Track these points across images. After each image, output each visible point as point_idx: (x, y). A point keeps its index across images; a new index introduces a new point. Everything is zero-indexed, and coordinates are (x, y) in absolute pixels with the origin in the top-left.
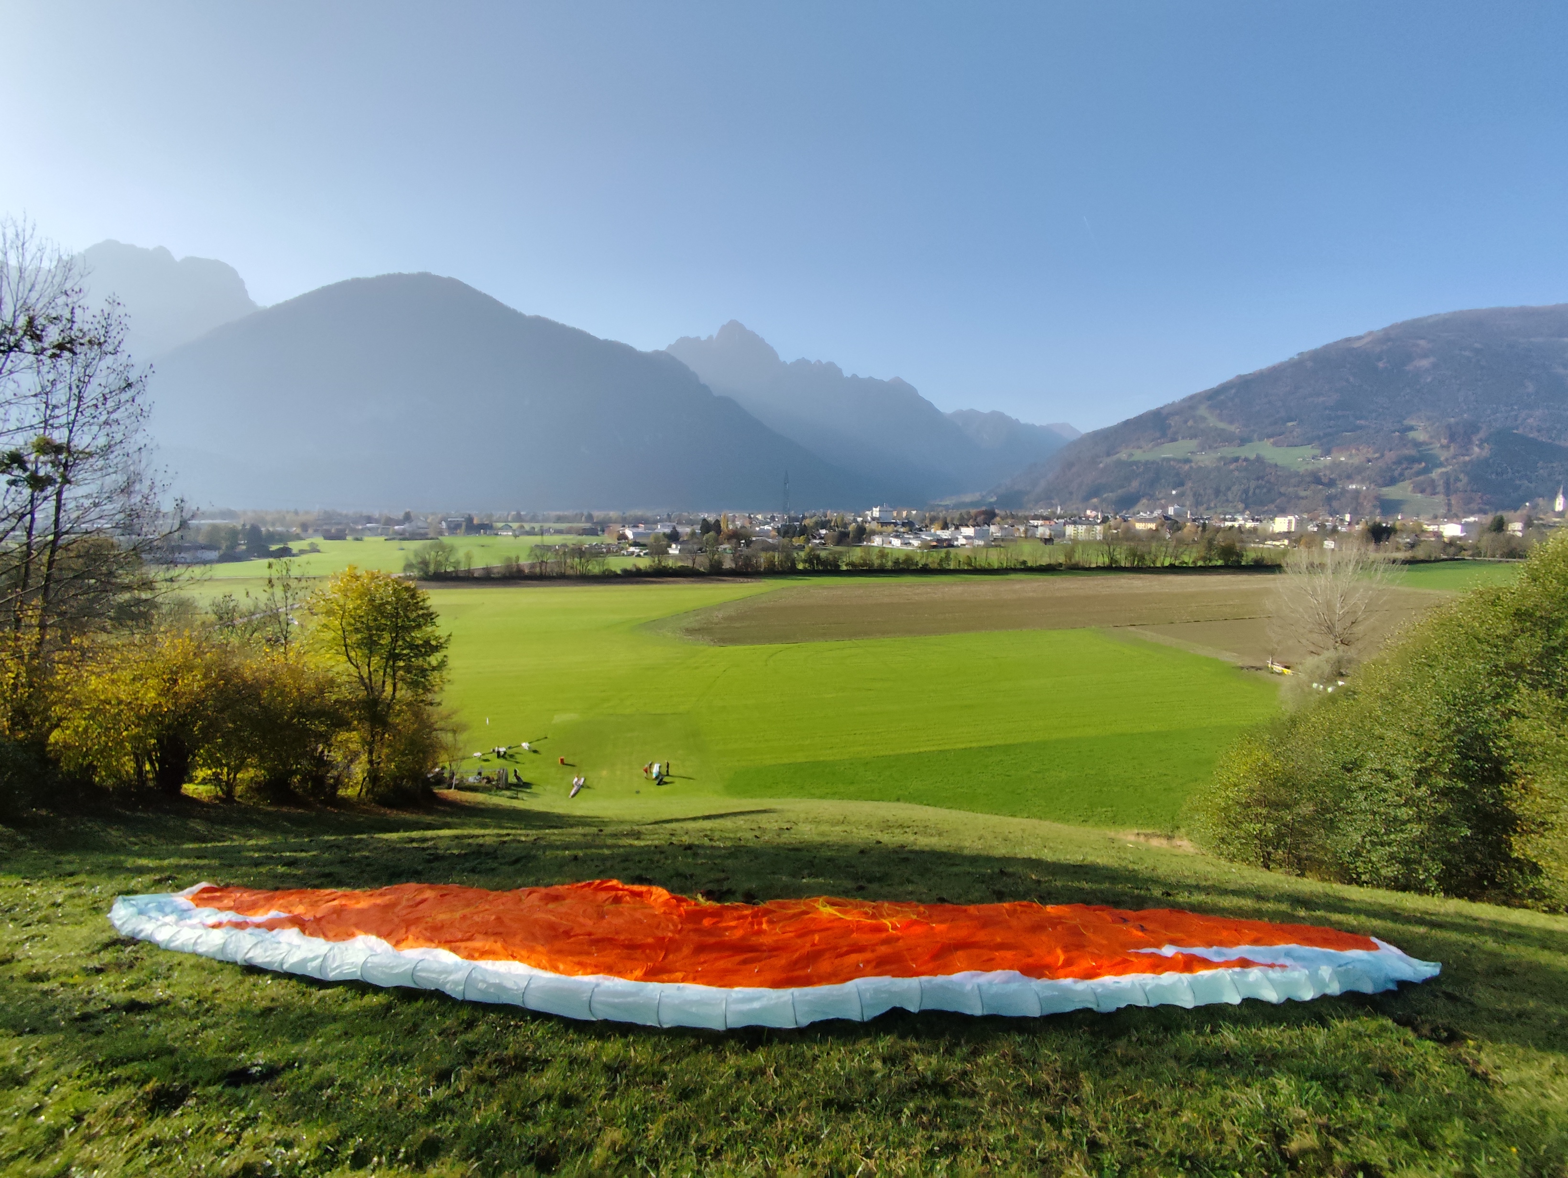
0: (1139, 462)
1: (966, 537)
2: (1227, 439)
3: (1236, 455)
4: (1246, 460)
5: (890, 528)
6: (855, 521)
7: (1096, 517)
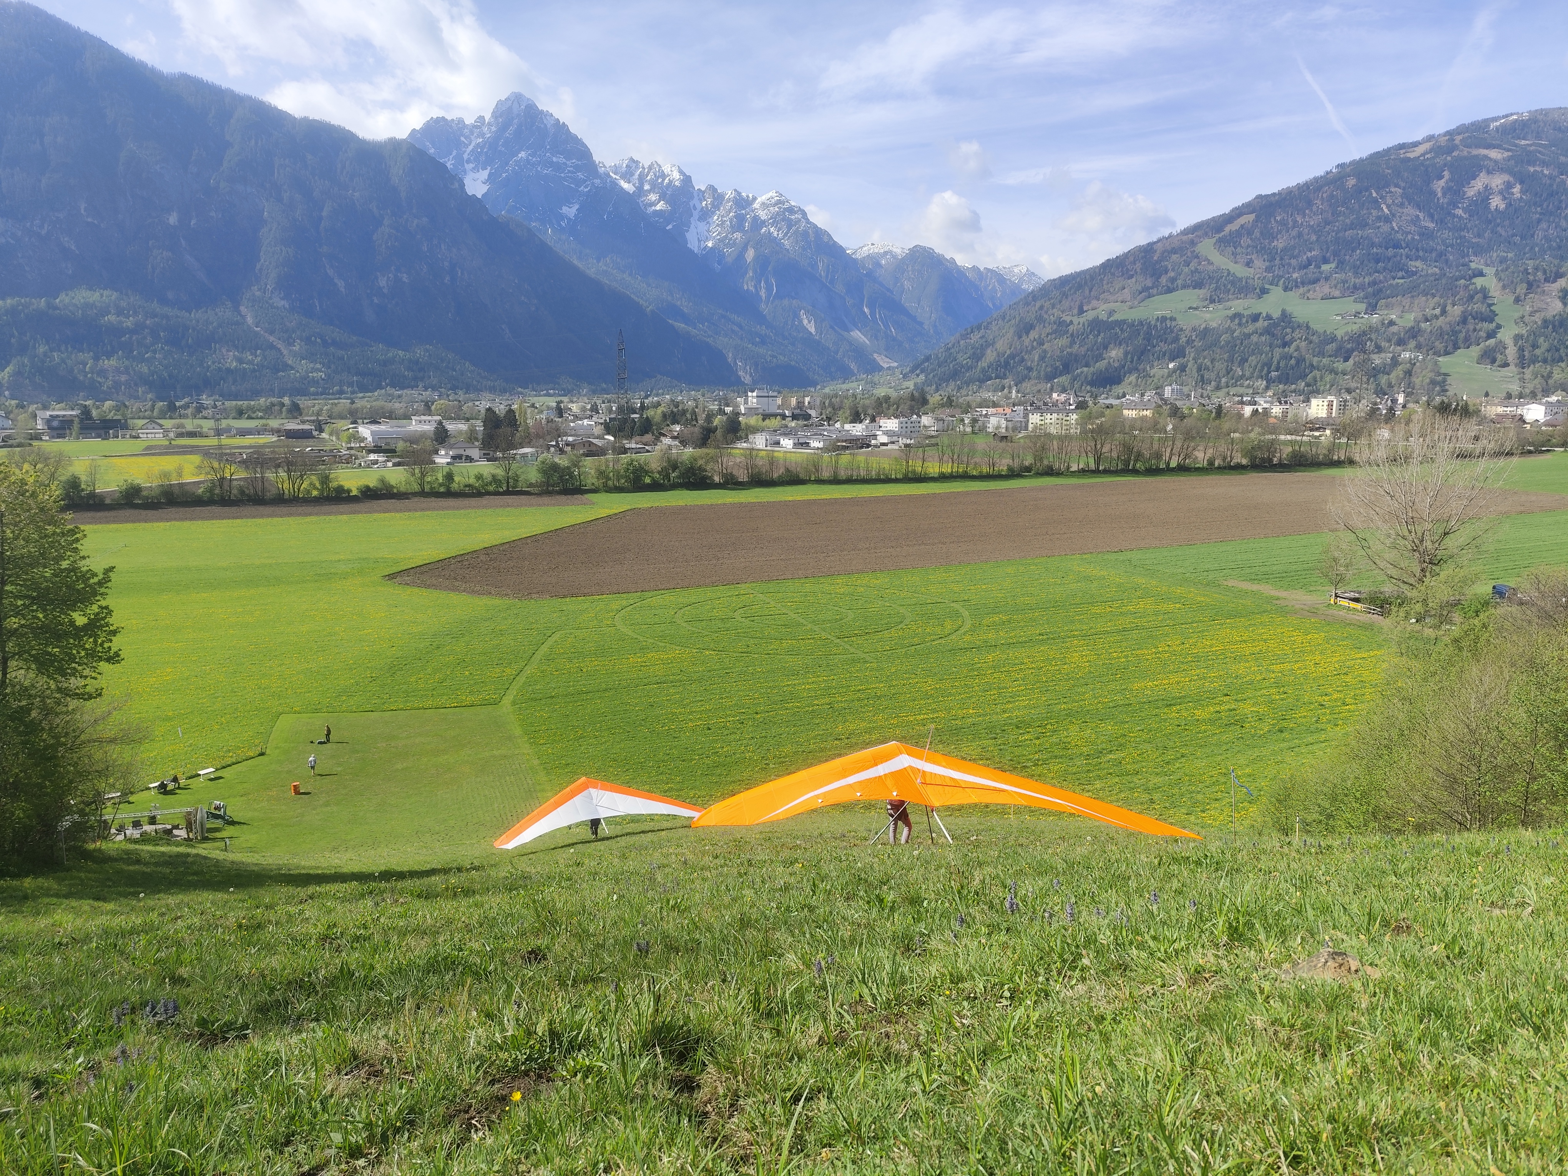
0: (1124, 322)
1: (887, 433)
2: (1243, 288)
3: (1256, 311)
4: (1269, 317)
5: (774, 423)
6: (721, 412)
7: (1067, 402)
